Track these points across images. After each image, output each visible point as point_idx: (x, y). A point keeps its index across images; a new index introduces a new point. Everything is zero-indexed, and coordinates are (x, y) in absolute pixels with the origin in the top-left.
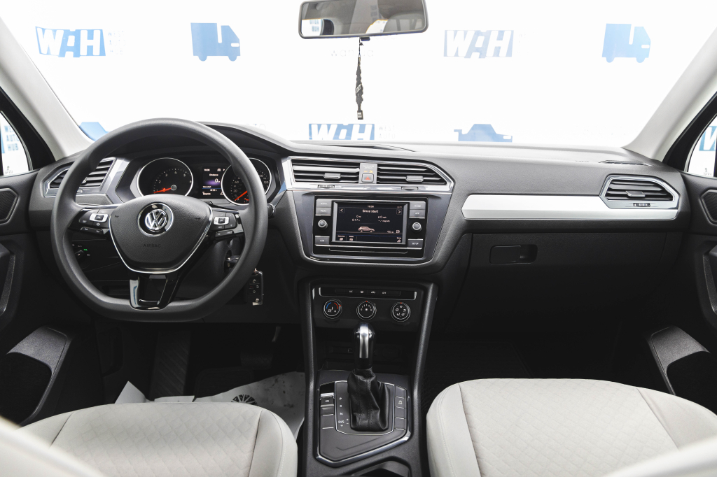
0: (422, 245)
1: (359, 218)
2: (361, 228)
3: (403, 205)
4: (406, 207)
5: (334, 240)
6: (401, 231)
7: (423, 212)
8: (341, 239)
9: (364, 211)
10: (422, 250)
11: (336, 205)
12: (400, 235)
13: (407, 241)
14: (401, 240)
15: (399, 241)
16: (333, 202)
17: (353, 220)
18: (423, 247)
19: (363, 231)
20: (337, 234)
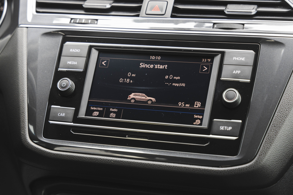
0: (238, 131)
1: (131, 78)
2: (132, 96)
3: (212, 56)
4: (217, 59)
5: (82, 114)
6: (203, 105)
7: (249, 70)
8: (96, 113)
9: (142, 65)
10: (238, 141)
11: (95, 54)
12: (201, 112)
13: (211, 122)
14: (201, 120)
15: (198, 122)
16: (91, 47)
17: (121, 80)
18: (240, 136)
19: (136, 101)
20: (89, 104)
